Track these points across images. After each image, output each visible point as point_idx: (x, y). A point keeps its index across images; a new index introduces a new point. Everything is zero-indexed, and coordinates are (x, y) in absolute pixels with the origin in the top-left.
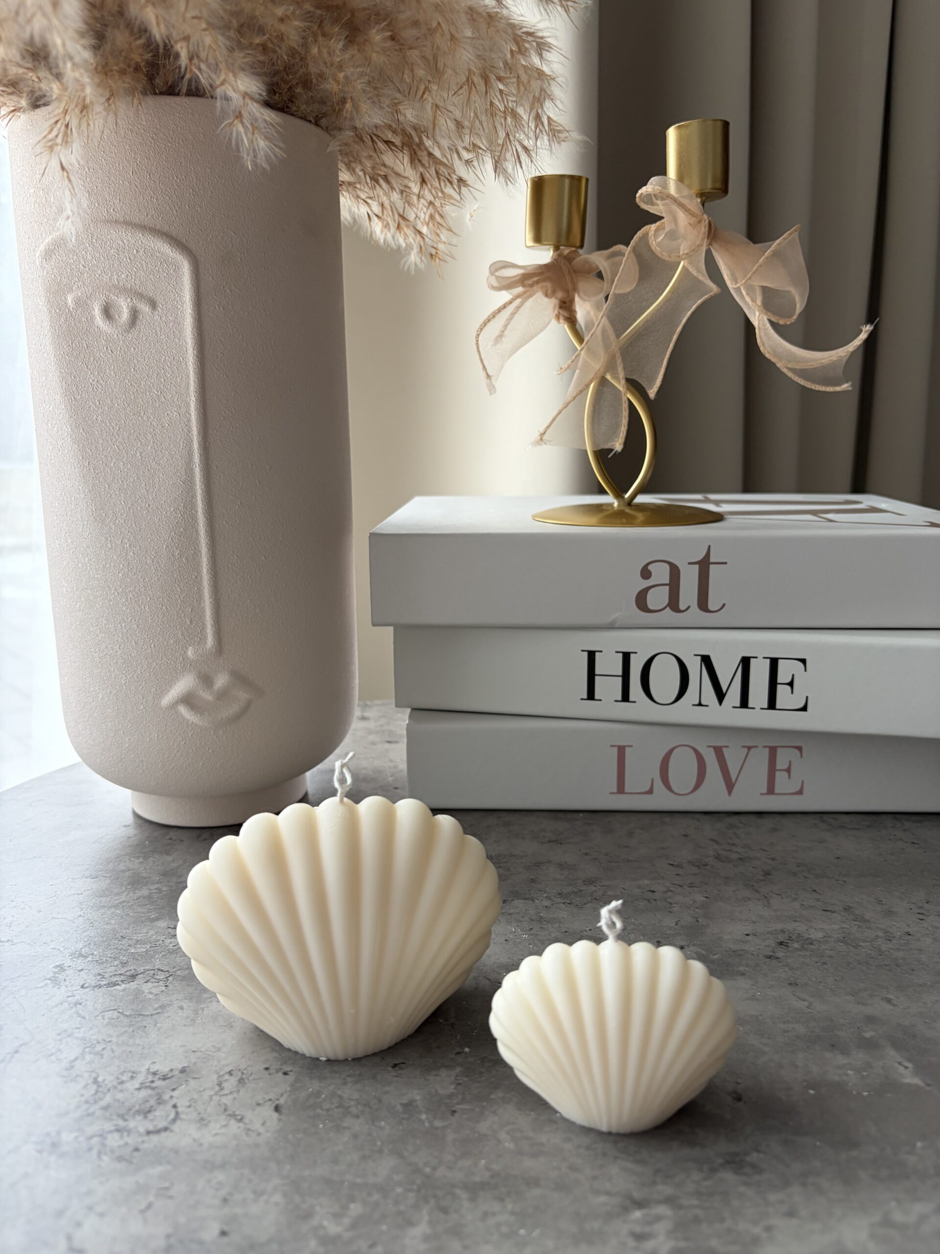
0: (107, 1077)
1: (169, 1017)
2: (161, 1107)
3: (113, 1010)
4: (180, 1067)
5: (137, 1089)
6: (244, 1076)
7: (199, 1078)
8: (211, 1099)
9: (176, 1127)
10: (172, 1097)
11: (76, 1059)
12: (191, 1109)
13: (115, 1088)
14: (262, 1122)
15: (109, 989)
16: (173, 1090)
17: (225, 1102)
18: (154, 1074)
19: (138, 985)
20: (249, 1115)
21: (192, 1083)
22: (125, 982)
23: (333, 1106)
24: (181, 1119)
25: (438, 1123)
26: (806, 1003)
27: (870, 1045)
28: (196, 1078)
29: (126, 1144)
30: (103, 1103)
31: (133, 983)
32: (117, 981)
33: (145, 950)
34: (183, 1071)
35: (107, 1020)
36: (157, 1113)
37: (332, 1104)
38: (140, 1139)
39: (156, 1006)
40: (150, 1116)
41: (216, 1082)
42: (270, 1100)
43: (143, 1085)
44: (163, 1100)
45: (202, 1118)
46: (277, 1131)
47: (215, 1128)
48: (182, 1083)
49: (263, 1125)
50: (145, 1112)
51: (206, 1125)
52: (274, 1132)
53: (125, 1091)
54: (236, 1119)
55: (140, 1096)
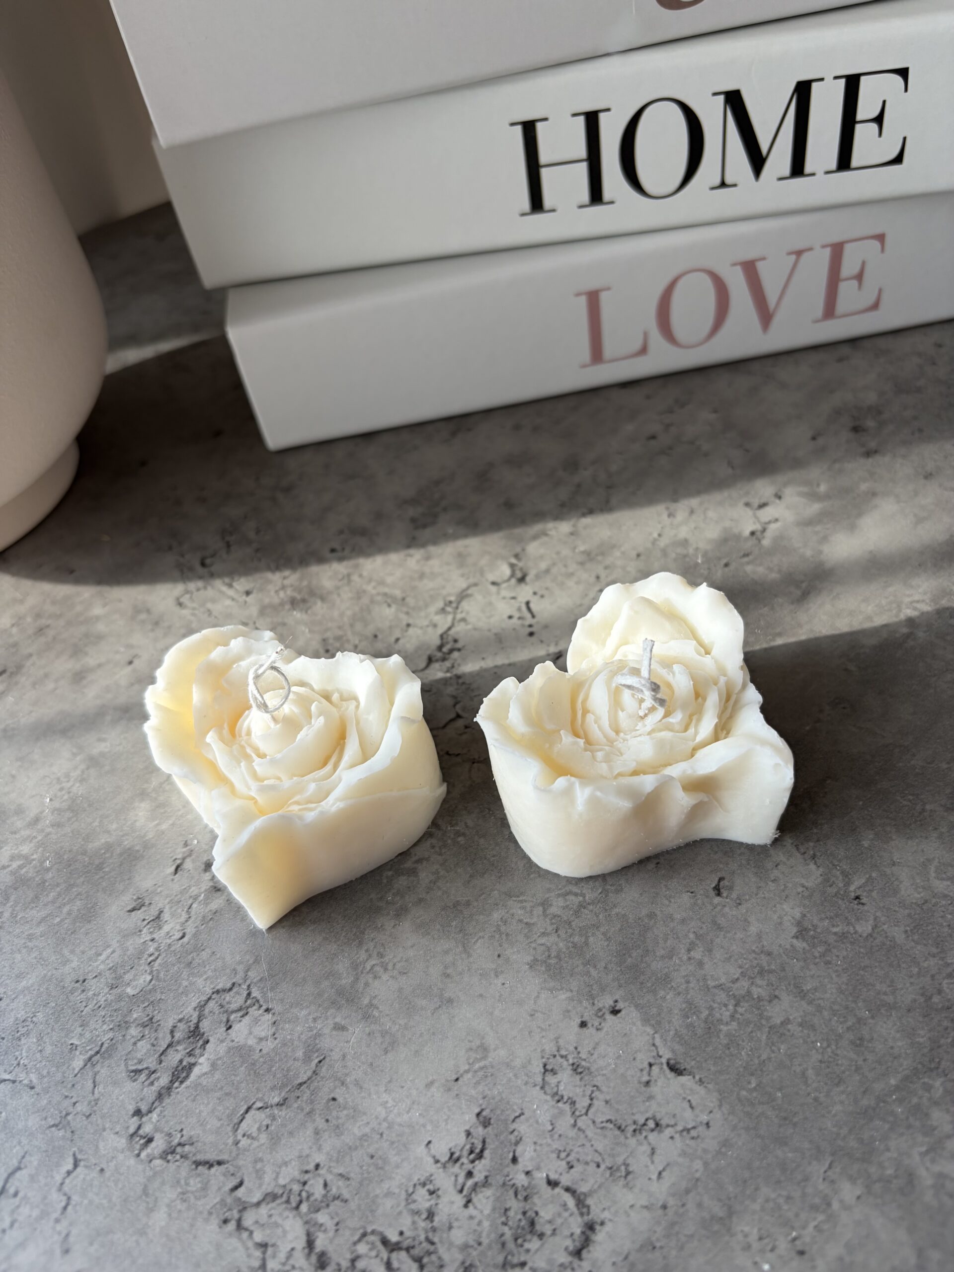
1: (344, 1056)
2: (536, 1199)
3: (247, 1111)
4: (469, 1118)
5: (466, 1206)
8: (582, 1130)
9: (596, 1213)
10: (527, 1173)
12: (578, 1168)
14: (686, 1105)
15: (187, 1083)
16: (514, 1160)
17: (604, 1119)
18: (454, 1159)
19: (222, 1041)
20: (653, 1108)
21: (522, 1127)
22: (197, 1051)
24: (585, 1195)
25: (864, 928)
31: (208, 1046)
32: (181, 1061)
33: (149, 978)
34: (483, 1121)
35: (263, 1138)
36: (545, 1214)
37: (726, 1005)
39: (300, 1054)
40: (544, 1229)
41: (548, 1098)
42: (651, 1065)
43: (465, 1192)
44: (525, 1189)
45: (610, 1168)
46: (720, 1101)
47: (647, 1166)
48: (513, 1138)
49: (692, 1107)
50: (527, 1229)
51: (628, 1173)
52: (720, 1106)
53: (455, 1224)
54: (652, 1130)
55: (487, 1212)
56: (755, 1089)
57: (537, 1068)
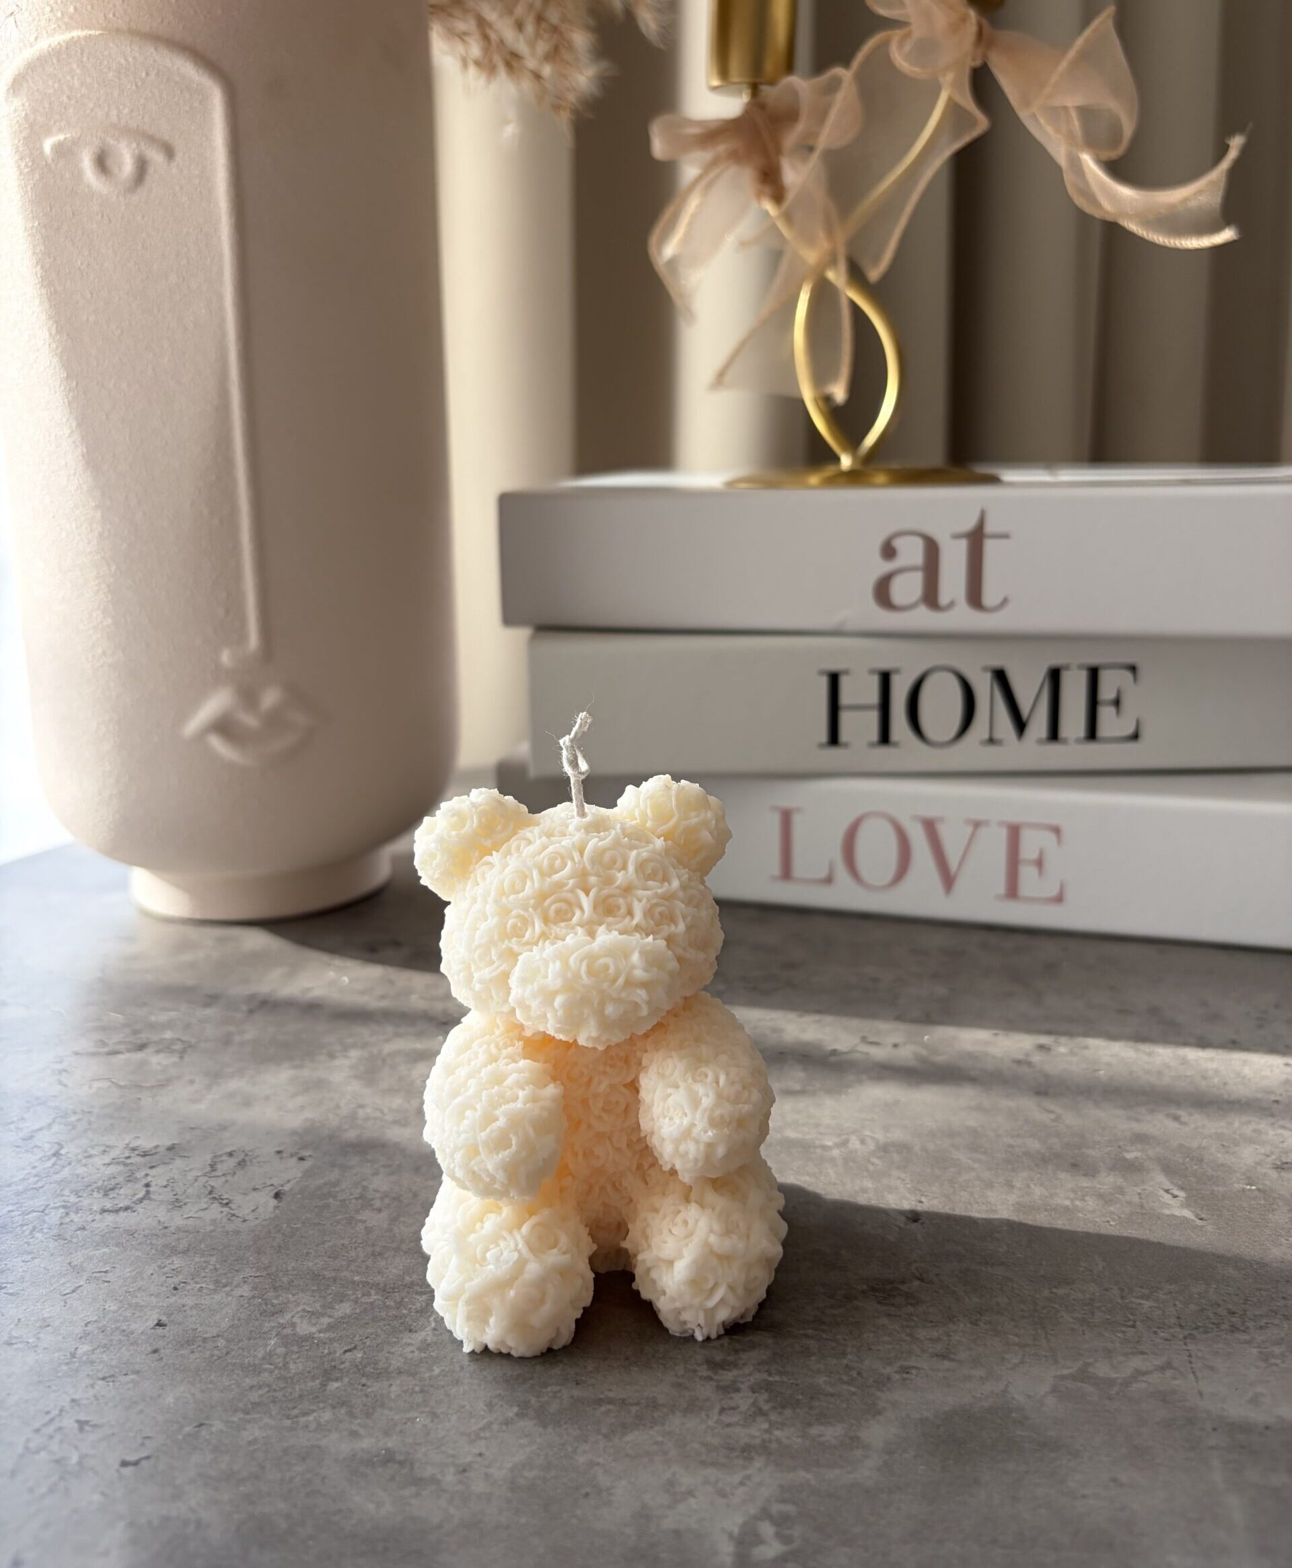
0: (70, 1150)
1: (173, 1090)
2: (130, 1185)
3: (107, 1079)
4: (168, 1143)
5: (104, 1165)
6: (247, 1158)
7: (188, 1157)
8: (196, 1180)
9: (139, 1208)
10: (147, 1175)
11: (41, 1129)
12: (168, 1189)
13: (79, 1161)
14: (252, 1208)
15: (110, 1057)
16: (152, 1167)
17: (212, 1184)
18: (134, 1149)
19: (145, 1055)
20: (238, 1199)
21: (179, 1163)
22: (131, 1051)
23: (352, 1197)
24: (149, 1199)
26: (1052, 1116)
27: (1131, 1168)
28: (185, 1157)
29: (72, 1221)
30: (57, 1177)
31: (139, 1053)
32: (121, 1049)
34: (171, 1148)
35: (94, 1090)
36: (122, 1191)
37: (351, 1194)
38: (90, 1218)
39: (161, 1078)
40: (112, 1195)
41: (209, 1162)
42: (272, 1185)
43: (115, 1161)
44: (136, 1178)
45: (177, 1199)
46: (270, 1218)
47: (191, 1211)
48: (166, 1161)
49: (253, 1211)
50: (107, 1189)
51: (180, 1207)
52: (266, 1220)
53: (90, 1166)
54: (220, 1203)
55: (106, 1172)
56: (293, 1228)
57: (228, 1150)
